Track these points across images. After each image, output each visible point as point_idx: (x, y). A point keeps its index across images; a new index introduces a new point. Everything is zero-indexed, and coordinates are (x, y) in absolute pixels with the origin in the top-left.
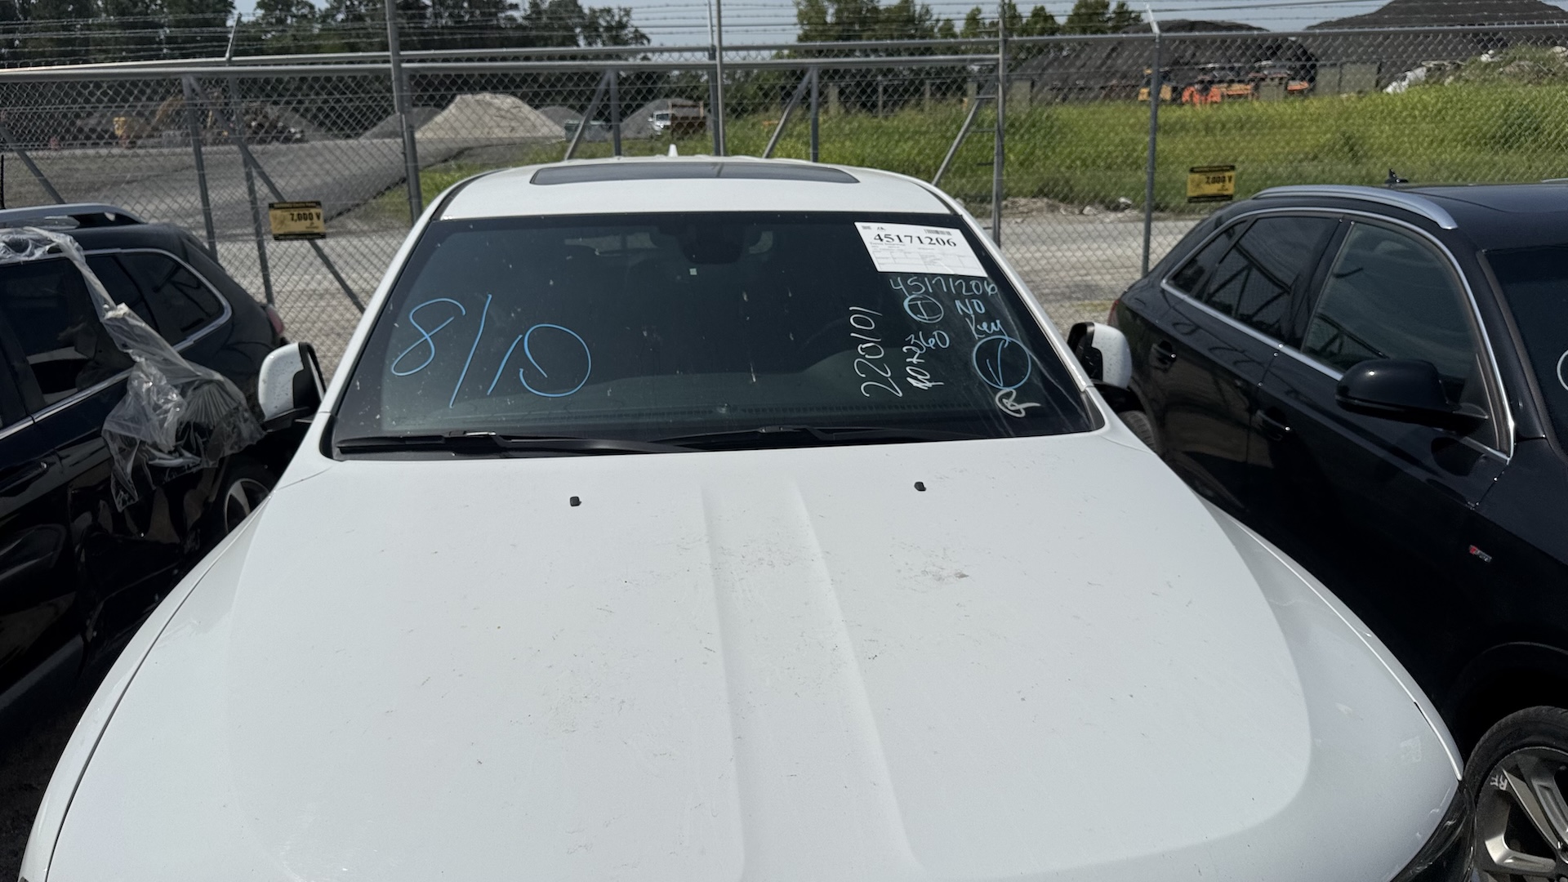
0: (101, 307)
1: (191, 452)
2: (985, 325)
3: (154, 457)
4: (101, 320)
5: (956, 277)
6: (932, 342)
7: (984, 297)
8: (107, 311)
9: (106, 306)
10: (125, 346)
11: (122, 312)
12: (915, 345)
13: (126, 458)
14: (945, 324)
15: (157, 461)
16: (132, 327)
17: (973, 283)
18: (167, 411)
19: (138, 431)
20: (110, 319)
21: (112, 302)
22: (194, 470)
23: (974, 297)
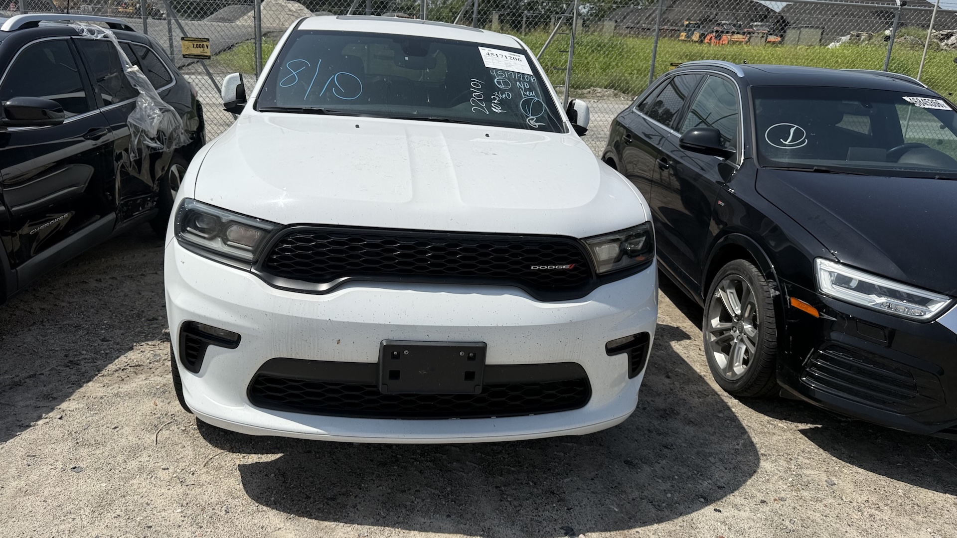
0: (125, 66)
1: (159, 141)
2: (528, 93)
3: (145, 140)
4: (125, 73)
5: (519, 73)
6: (504, 96)
7: (530, 82)
8: (128, 68)
9: (127, 66)
10: (135, 86)
11: (136, 69)
12: (497, 96)
13: (136, 136)
14: (510, 90)
15: (146, 142)
16: (139, 77)
17: (526, 76)
18: (154, 118)
19: (140, 124)
20: (128, 72)
21: (131, 64)
22: (161, 151)
23: (525, 81)
